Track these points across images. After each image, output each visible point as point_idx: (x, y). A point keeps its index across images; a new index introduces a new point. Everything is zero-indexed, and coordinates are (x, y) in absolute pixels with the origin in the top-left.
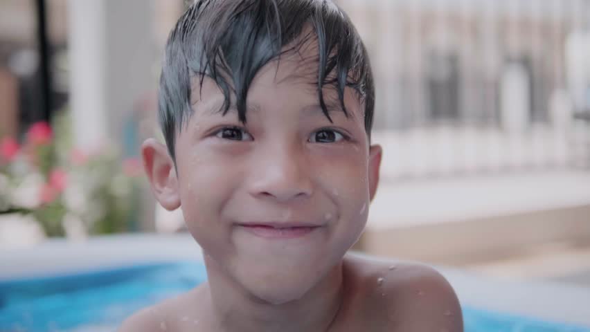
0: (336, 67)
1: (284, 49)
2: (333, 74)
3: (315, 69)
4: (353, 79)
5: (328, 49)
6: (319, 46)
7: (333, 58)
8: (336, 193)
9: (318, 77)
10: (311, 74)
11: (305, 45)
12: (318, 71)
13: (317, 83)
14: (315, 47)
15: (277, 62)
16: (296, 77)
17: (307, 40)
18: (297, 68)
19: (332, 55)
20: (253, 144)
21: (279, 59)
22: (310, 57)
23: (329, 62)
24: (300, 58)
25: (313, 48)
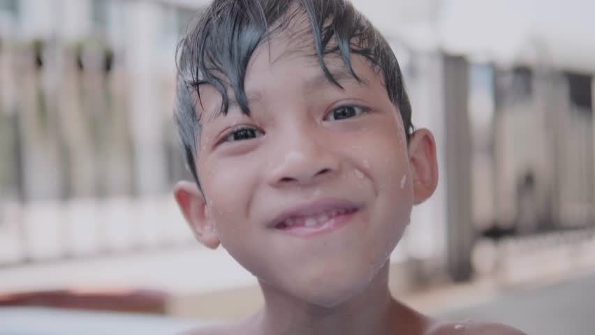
0: (334, 36)
1: (271, 29)
2: (332, 43)
3: (311, 41)
4: (359, 47)
5: (320, 21)
6: (309, 18)
7: (328, 28)
8: (366, 164)
9: (315, 48)
10: (308, 46)
11: (293, 21)
12: (314, 43)
13: (316, 55)
14: (306, 20)
15: (267, 43)
16: (292, 52)
17: (294, 16)
18: (290, 43)
19: (326, 25)
20: (264, 137)
21: (269, 39)
22: (302, 30)
23: (324, 32)
24: (290, 33)
25: (303, 21)
